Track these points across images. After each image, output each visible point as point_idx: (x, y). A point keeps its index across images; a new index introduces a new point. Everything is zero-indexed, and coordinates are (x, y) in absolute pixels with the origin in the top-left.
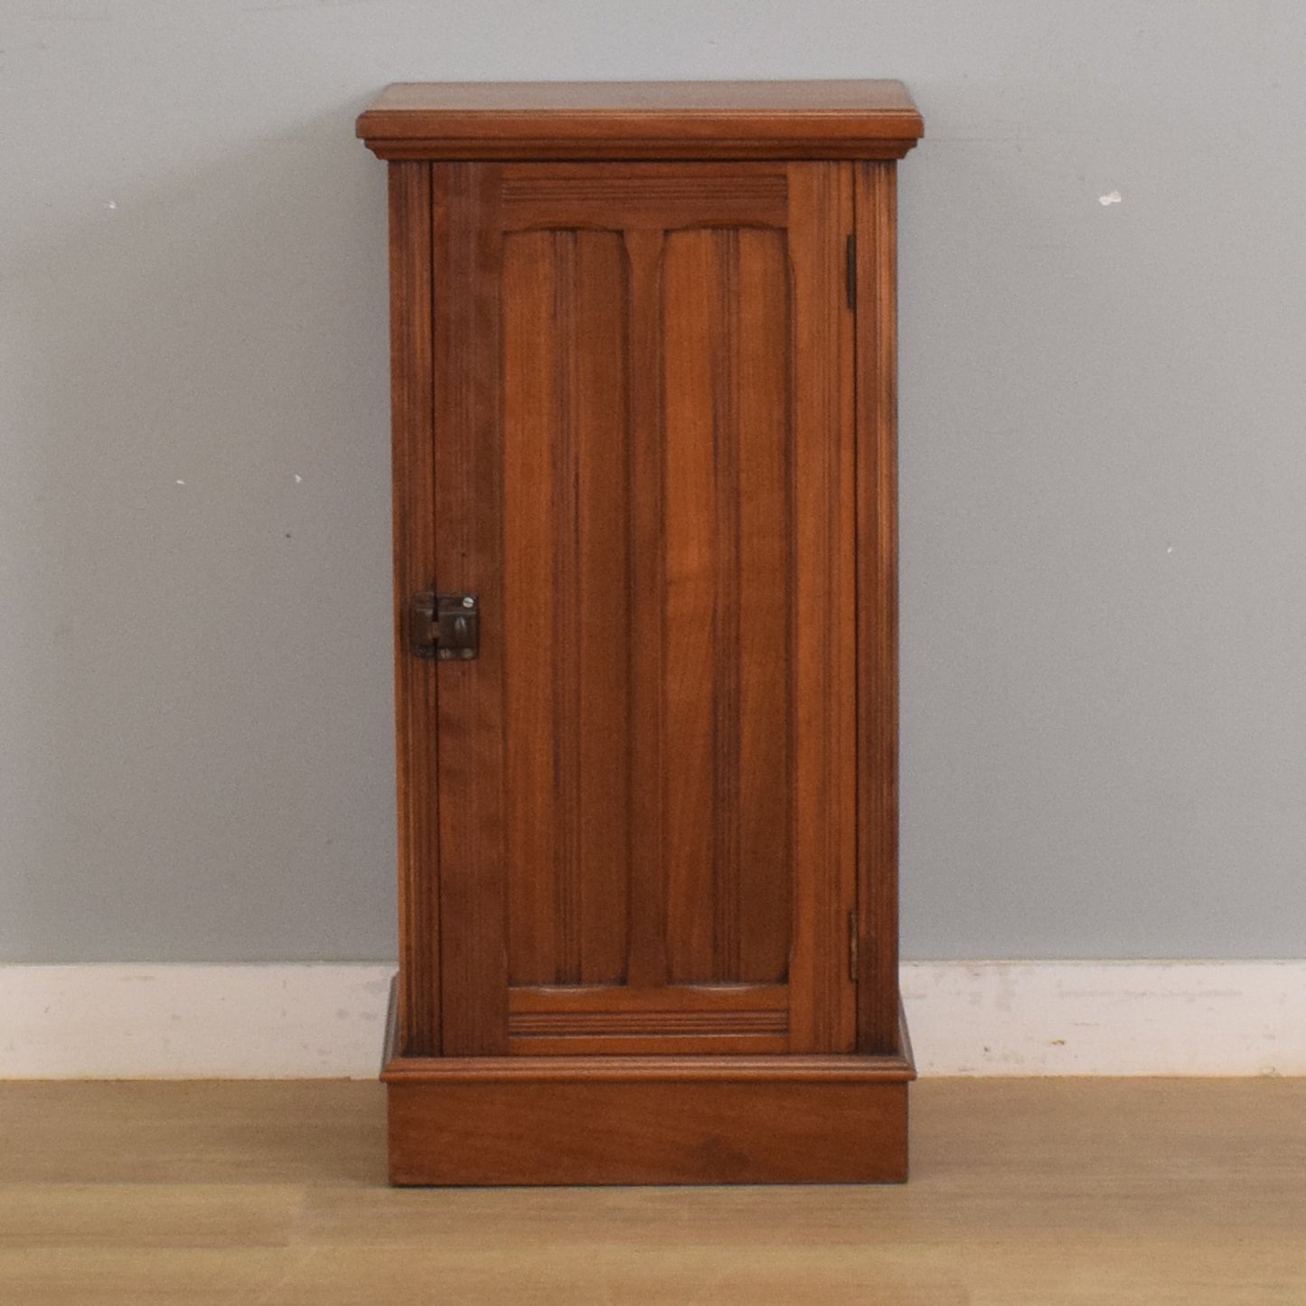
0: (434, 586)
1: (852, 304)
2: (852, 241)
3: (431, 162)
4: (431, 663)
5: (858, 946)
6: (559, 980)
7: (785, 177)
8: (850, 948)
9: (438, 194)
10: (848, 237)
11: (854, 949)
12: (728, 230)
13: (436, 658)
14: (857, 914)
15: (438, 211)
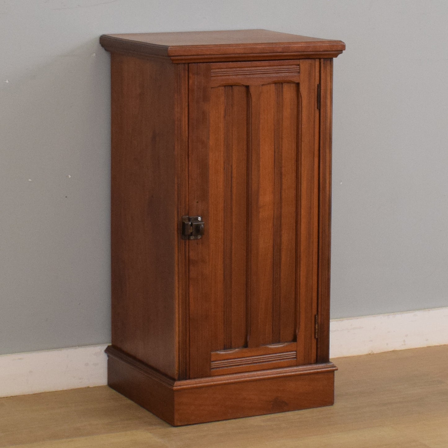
0: (188, 214)
1: (319, 108)
2: (319, 86)
3: (188, 63)
4: (187, 241)
5: (318, 327)
6: (225, 348)
7: (299, 65)
8: (315, 327)
9: (191, 75)
10: (318, 85)
11: (317, 328)
12: (280, 84)
13: (189, 239)
14: (318, 316)
15: (191, 82)
